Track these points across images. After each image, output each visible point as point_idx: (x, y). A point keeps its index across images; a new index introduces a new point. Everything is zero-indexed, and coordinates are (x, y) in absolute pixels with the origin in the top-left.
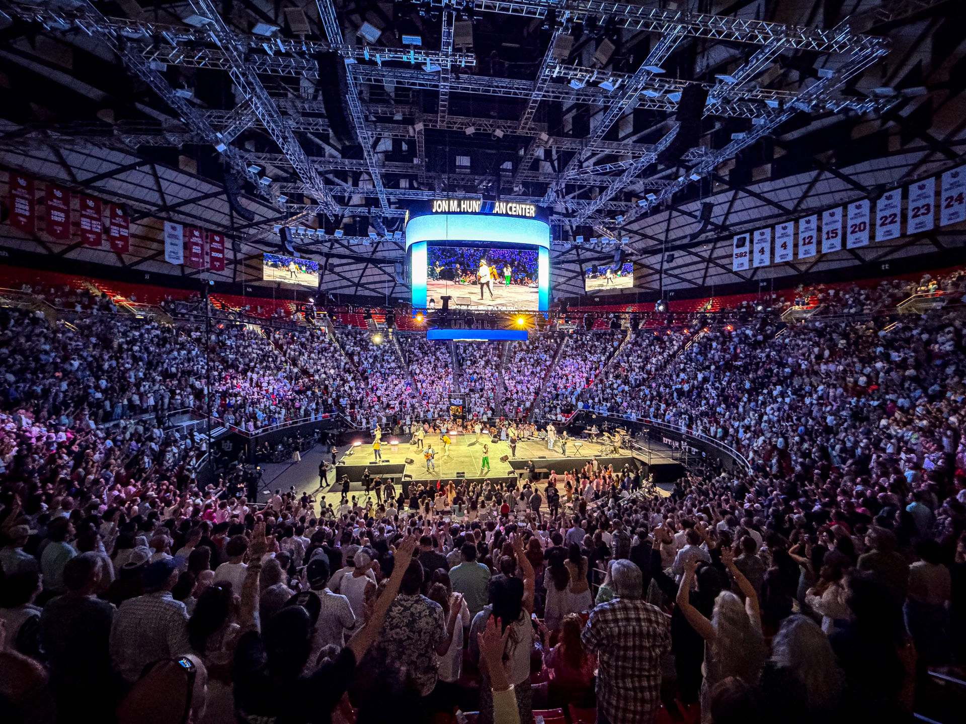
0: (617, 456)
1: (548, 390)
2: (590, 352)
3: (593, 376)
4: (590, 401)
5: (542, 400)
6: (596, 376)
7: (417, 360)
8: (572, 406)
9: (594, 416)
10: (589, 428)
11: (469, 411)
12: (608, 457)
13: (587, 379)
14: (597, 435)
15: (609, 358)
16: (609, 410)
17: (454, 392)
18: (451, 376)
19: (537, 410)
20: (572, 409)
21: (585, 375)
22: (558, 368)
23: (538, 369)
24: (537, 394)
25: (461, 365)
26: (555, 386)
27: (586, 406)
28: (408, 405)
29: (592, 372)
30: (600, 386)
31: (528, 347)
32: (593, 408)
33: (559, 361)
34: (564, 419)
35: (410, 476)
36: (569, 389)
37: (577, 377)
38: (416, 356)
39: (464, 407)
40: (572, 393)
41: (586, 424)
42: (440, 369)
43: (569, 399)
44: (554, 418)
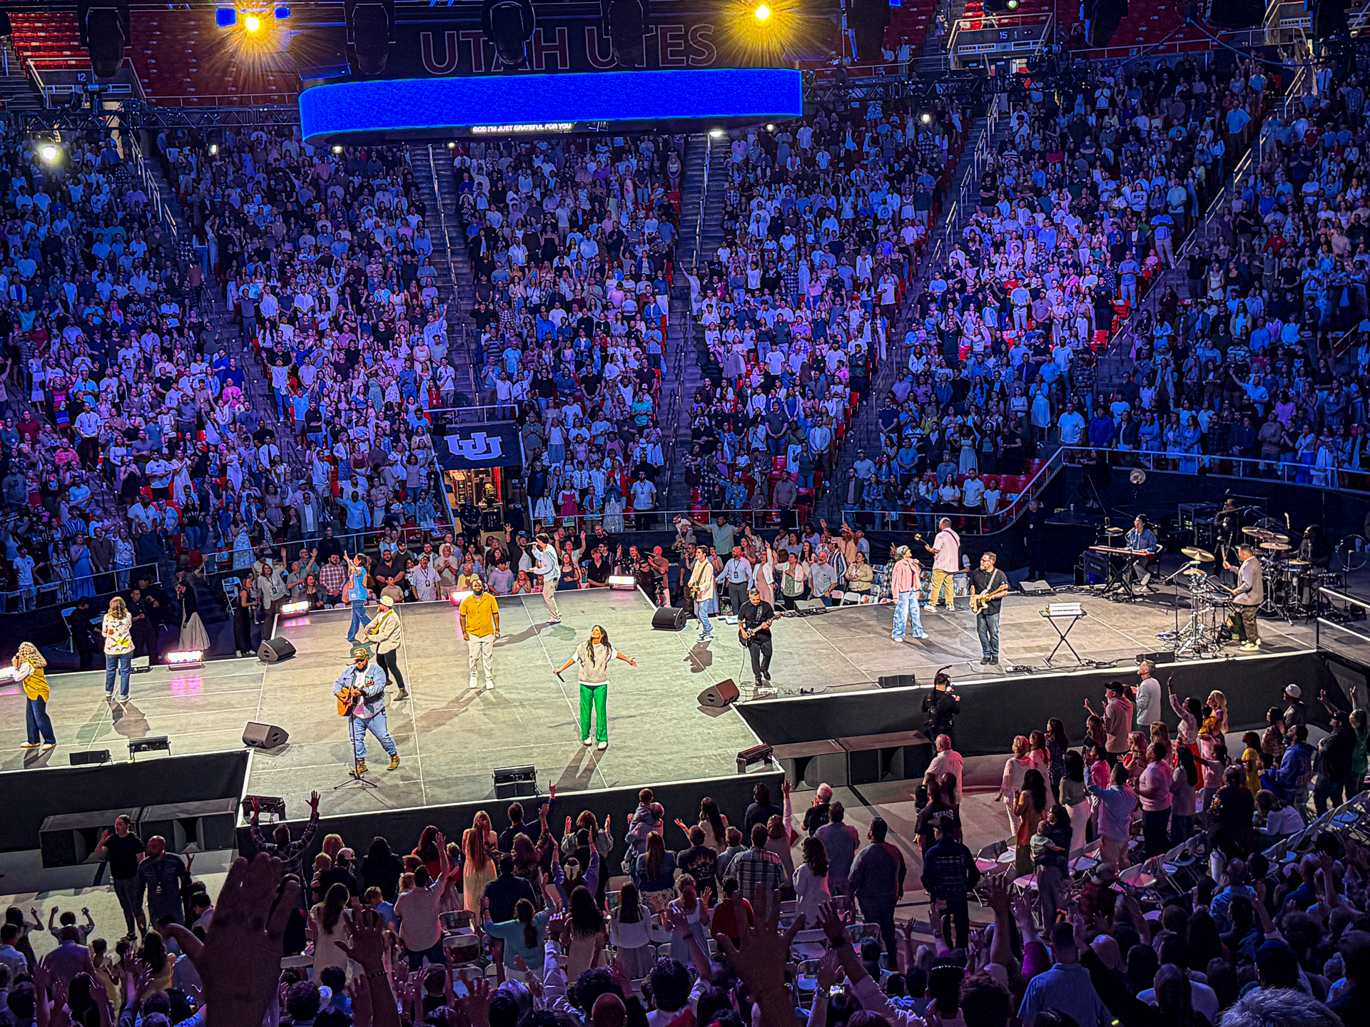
0: (1247, 651)
1: (916, 365)
2: (1113, 172)
3: (1129, 286)
4: (1119, 408)
5: (888, 416)
6: (1143, 284)
7: (263, 255)
8: (1034, 432)
9: (1137, 476)
10: (1112, 531)
11: (538, 488)
12: (1207, 658)
13: (1102, 301)
14: (1151, 563)
15: (1204, 194)
16: (1205, 443)
17: (459, 399)
18: (438, 326)
19: (864, 467)
20: (1030, 451)
21: (1090, 281)
22: (959, 256)
23: (865, 265)
24: (861, 386)
25: (482, 268)
26: (948, 344)
27: (1098, 430)
28: (235, 476)
29: (1127, 266)
30: (1162, 332)
31: (811, 162)
32: (1132, 437)
33: (961, 223)
34: (993, 497)
35: (274, 805)
36: (1018, 354)
37: (1052, 294)
38: (254, 232)
39: (512, 472)
40: (1030, 373)
41: (1096, 515)
42: (382, 295)
43: (1018, 403)
44: (948, 493)
